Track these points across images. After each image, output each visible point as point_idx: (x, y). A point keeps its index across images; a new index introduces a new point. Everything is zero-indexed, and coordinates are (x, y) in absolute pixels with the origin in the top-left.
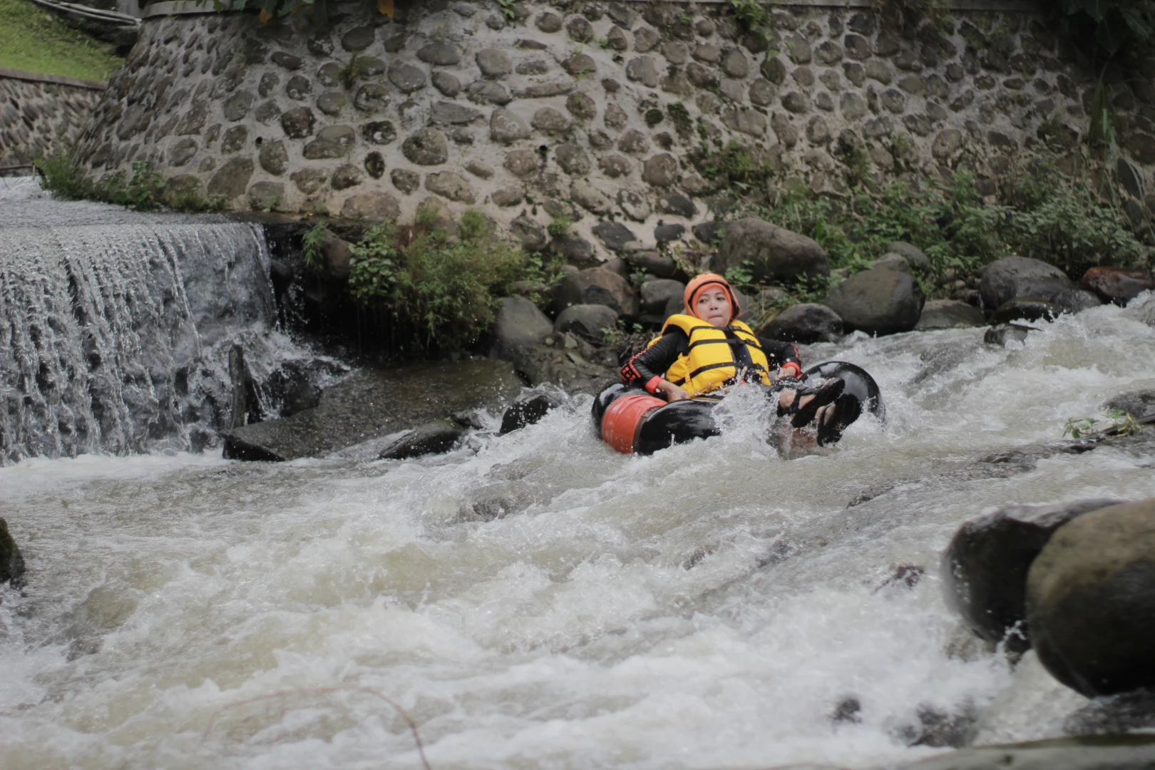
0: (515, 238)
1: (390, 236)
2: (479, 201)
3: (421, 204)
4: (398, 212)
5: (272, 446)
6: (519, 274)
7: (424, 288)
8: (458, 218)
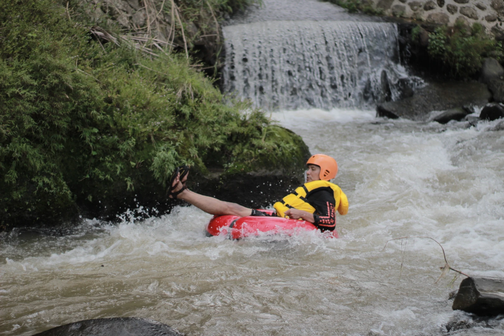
0: (492, 34)
1: (445, 31)
2: (480, 19)
3: (458, 19)
4: (448, 21)
5: (395, 111)
6: (493, 49)
7: (456, 53)
8: (471, 25)
